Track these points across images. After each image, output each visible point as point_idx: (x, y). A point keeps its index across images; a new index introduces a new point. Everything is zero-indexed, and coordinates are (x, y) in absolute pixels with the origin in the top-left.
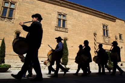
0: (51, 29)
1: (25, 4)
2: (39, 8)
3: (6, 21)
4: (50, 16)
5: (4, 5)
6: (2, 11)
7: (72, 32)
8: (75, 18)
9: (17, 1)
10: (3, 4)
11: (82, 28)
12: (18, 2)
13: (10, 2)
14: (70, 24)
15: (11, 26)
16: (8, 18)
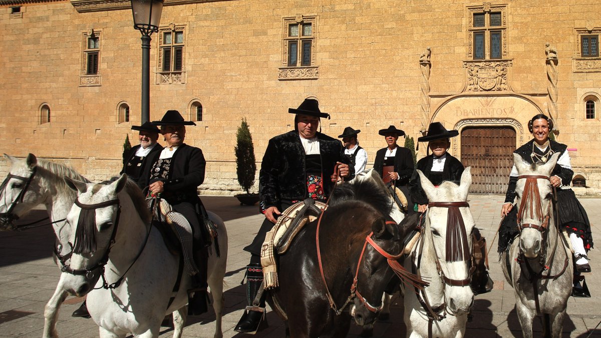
0: (269, 79)
1: (202, 23)
2: (235, 24)
3: (170, 81)
4: (264, 38)
5: (165, 43)
6: (162, 57)
7: (331, 76)
8: (343, 22)
9: (185, 23)
10: (162, 40)
11: (368, 52)
12: (188, 24)
13: (174, 31)
14: (324, 49)
15: (181, 91)
16: (175, 74)
